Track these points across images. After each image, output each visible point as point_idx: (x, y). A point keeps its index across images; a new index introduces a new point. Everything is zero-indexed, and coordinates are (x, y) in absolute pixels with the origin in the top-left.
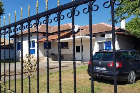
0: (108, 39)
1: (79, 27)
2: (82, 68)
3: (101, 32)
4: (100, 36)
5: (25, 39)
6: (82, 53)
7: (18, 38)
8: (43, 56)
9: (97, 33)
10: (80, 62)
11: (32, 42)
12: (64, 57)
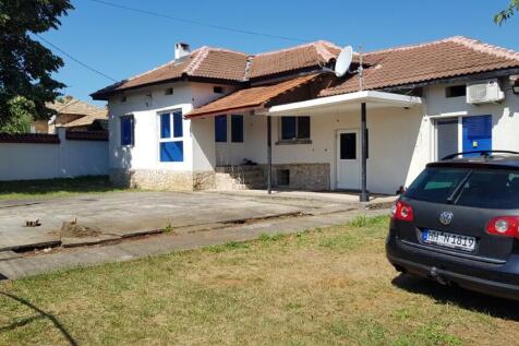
0: (477, 105)
1: (354, 58)
2: (360, 223)
3: (450, 77)
4: (443, 93)
5: (147, 104)
6: (364, 164)
7: (124, 100)
8: (211, 169)
9: (432, 79)
10: (356, 198)
11: (172, 117)
12: (291, 175)
